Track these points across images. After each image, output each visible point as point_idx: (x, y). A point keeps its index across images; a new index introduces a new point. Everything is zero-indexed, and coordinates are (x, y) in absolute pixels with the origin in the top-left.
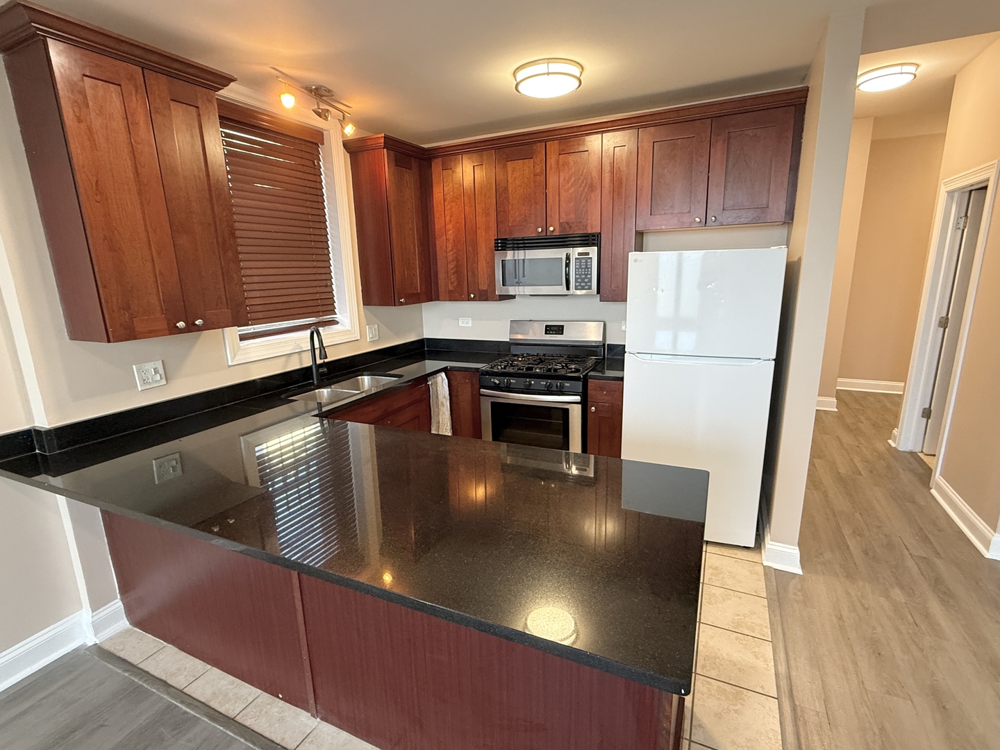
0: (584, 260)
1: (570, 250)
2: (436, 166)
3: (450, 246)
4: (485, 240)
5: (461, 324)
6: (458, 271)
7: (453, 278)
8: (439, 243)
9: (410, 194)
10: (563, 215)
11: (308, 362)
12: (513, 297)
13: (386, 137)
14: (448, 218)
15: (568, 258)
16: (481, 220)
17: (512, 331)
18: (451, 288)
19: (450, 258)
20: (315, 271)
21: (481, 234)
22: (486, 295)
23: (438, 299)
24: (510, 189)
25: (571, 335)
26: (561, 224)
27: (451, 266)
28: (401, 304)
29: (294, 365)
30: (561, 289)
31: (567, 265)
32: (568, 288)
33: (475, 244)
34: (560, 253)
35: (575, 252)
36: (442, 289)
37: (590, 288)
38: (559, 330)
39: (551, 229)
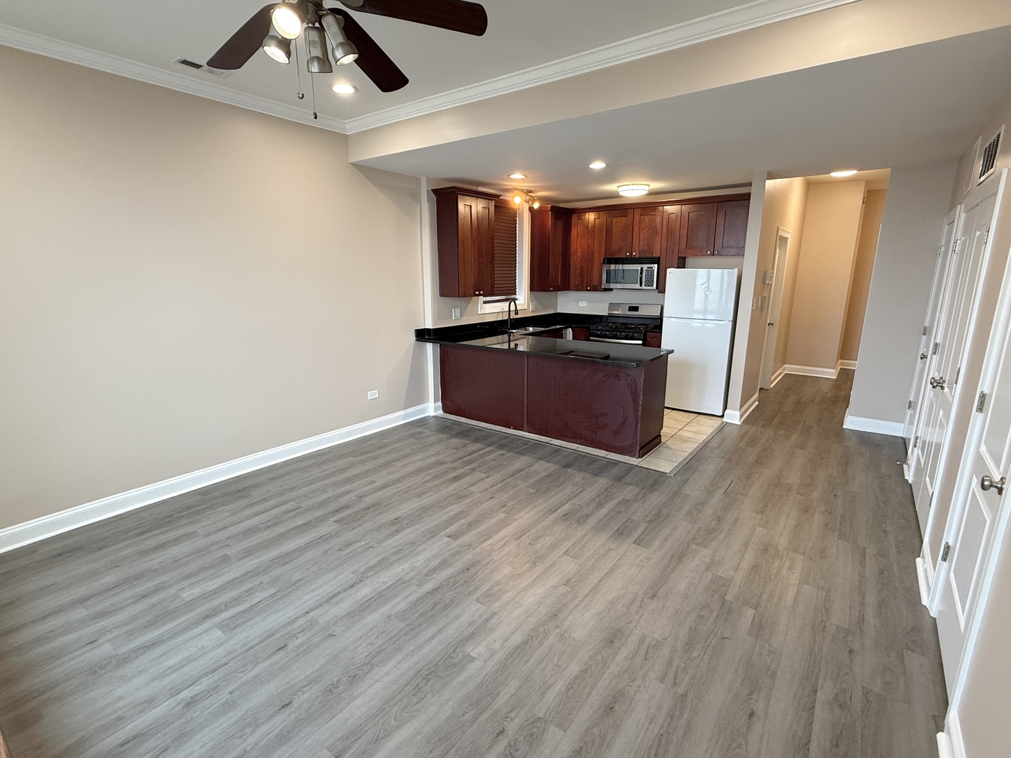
0: (650, 271)
1: (643, 266)
2: (574, 217)
3: (578, 261)
4: (599, 257)
5: (580, 305)
6: (581, 275)
7: (579, 278)
8: (573, 258)
9: (560, 232)
10: (641, 247)
11: (506, 317)
12: (612, 290)
13: (552, 207)
14: (578, 246)
15: (642, 269)
16: (596, 247)
17: (610, 309)
18: (577, 283)
19: (578, 267)
20: (509, 272)
21: (596, 255)
22: (596, 288)
23: (569, 289)
24: (614, 232)
25: (643, 312)
26: (639, 251)
27: (578, 272)
28: (551, 291)
29: (500, 318)
30: (638, 286)
31: (641, 273)
32: (641, 285)
33: (592, 260)
34: (638, 267)
35: (645, 267)
36: (571, 284)
37: (652, 286)
38: (636, 309)
39: (634, 254)
